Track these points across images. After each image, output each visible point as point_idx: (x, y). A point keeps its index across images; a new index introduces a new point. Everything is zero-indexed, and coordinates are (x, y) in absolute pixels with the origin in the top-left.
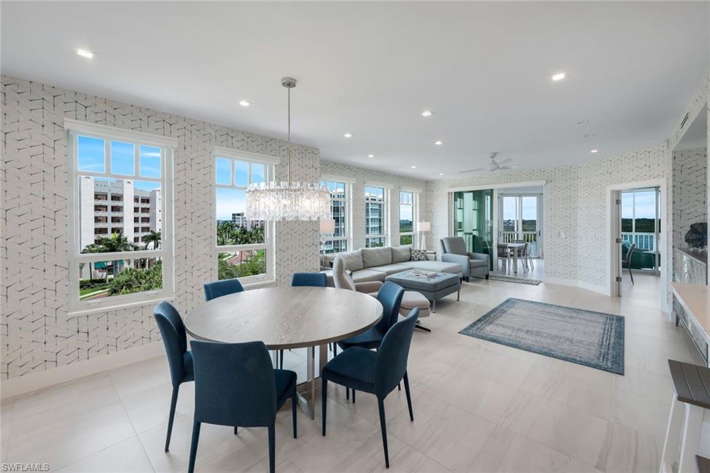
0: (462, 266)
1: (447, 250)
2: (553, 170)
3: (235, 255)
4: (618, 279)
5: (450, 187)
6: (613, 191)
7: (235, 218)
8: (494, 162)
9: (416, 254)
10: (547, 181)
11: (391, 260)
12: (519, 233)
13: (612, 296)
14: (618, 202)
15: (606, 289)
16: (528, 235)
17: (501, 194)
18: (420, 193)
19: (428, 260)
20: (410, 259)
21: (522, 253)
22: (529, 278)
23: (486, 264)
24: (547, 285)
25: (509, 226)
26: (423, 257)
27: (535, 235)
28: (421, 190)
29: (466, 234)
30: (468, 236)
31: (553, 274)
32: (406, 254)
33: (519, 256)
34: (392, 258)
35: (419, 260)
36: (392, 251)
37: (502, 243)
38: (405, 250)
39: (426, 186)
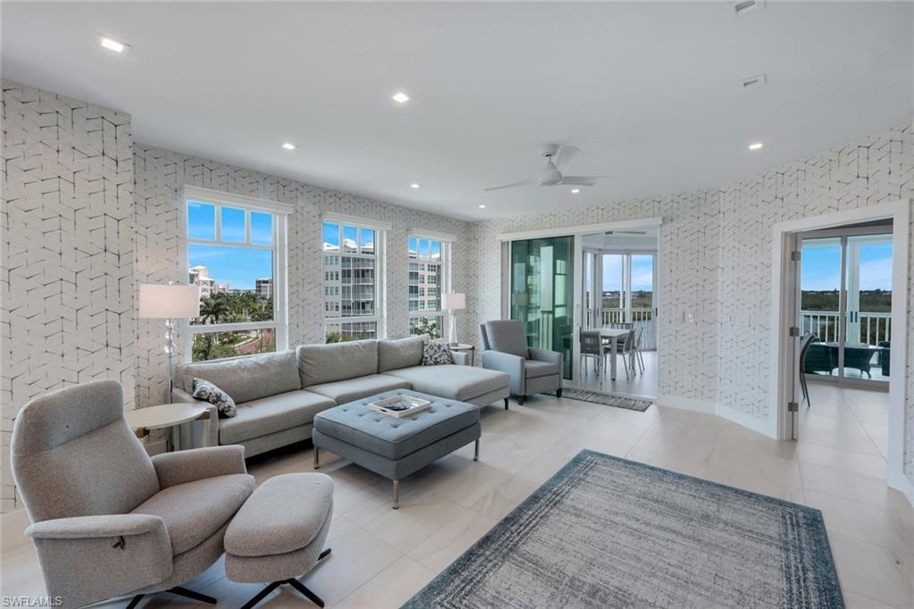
0: (509, 377)
1: (491, 343)
2: (676, 199)
3: (257, 338)
4: (793, 407)
5: (504, 232)
6: (786, 234)
7: (260, 287)
8: (552, 166)
9: (431, 352)
10: (664, 219)
11: (376, 366)
12: (627, 309)
13: (781, 442)
14: (795, 256)
15: (768, 426)
16: (639, 313)
17: (600, 250)
18: (453, 243)
19: (453, 363)
20: (421, 362)
21: (625, 344)
22: (634, 395)
23: (557, 370)
24: (663, 411)
25: (612, 300)
26: (445, 357)
27: (649, 313)
28: (454, 238)
29: (543, 312)
30: (545, 315)
31: (672, 389)
32: (415, 353)
33: (620, 351)
34: (379, 360)
35: (436, 363)
36: (381, 348)
37: (589, 329)
38: (412, 345)
39: (467, 230)
